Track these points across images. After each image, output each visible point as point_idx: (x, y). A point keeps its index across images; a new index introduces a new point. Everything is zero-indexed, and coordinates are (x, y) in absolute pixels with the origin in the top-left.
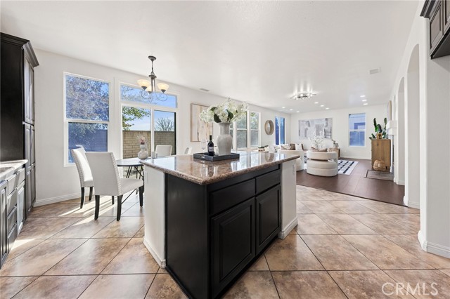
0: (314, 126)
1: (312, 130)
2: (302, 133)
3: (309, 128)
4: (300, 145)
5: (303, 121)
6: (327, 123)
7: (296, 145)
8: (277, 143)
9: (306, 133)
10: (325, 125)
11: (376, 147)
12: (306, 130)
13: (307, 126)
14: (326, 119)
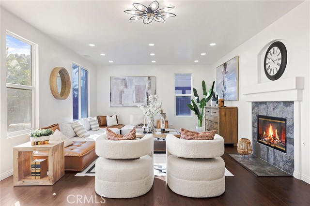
0: (133, 87)
1: (130, 94)
2: (115, 97)
3: (125, 90)
4: (114, 117)
5: (117, 79)
6: (150, 84)
7: (108, 118)
8: (76, 117)
9: (121, 97)
10: (147, 86)
11: (223, 118)
12: (122, 92)
13: (122, 87)
14: (149, 78)
